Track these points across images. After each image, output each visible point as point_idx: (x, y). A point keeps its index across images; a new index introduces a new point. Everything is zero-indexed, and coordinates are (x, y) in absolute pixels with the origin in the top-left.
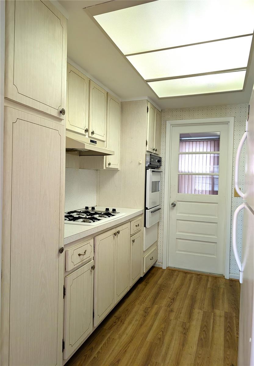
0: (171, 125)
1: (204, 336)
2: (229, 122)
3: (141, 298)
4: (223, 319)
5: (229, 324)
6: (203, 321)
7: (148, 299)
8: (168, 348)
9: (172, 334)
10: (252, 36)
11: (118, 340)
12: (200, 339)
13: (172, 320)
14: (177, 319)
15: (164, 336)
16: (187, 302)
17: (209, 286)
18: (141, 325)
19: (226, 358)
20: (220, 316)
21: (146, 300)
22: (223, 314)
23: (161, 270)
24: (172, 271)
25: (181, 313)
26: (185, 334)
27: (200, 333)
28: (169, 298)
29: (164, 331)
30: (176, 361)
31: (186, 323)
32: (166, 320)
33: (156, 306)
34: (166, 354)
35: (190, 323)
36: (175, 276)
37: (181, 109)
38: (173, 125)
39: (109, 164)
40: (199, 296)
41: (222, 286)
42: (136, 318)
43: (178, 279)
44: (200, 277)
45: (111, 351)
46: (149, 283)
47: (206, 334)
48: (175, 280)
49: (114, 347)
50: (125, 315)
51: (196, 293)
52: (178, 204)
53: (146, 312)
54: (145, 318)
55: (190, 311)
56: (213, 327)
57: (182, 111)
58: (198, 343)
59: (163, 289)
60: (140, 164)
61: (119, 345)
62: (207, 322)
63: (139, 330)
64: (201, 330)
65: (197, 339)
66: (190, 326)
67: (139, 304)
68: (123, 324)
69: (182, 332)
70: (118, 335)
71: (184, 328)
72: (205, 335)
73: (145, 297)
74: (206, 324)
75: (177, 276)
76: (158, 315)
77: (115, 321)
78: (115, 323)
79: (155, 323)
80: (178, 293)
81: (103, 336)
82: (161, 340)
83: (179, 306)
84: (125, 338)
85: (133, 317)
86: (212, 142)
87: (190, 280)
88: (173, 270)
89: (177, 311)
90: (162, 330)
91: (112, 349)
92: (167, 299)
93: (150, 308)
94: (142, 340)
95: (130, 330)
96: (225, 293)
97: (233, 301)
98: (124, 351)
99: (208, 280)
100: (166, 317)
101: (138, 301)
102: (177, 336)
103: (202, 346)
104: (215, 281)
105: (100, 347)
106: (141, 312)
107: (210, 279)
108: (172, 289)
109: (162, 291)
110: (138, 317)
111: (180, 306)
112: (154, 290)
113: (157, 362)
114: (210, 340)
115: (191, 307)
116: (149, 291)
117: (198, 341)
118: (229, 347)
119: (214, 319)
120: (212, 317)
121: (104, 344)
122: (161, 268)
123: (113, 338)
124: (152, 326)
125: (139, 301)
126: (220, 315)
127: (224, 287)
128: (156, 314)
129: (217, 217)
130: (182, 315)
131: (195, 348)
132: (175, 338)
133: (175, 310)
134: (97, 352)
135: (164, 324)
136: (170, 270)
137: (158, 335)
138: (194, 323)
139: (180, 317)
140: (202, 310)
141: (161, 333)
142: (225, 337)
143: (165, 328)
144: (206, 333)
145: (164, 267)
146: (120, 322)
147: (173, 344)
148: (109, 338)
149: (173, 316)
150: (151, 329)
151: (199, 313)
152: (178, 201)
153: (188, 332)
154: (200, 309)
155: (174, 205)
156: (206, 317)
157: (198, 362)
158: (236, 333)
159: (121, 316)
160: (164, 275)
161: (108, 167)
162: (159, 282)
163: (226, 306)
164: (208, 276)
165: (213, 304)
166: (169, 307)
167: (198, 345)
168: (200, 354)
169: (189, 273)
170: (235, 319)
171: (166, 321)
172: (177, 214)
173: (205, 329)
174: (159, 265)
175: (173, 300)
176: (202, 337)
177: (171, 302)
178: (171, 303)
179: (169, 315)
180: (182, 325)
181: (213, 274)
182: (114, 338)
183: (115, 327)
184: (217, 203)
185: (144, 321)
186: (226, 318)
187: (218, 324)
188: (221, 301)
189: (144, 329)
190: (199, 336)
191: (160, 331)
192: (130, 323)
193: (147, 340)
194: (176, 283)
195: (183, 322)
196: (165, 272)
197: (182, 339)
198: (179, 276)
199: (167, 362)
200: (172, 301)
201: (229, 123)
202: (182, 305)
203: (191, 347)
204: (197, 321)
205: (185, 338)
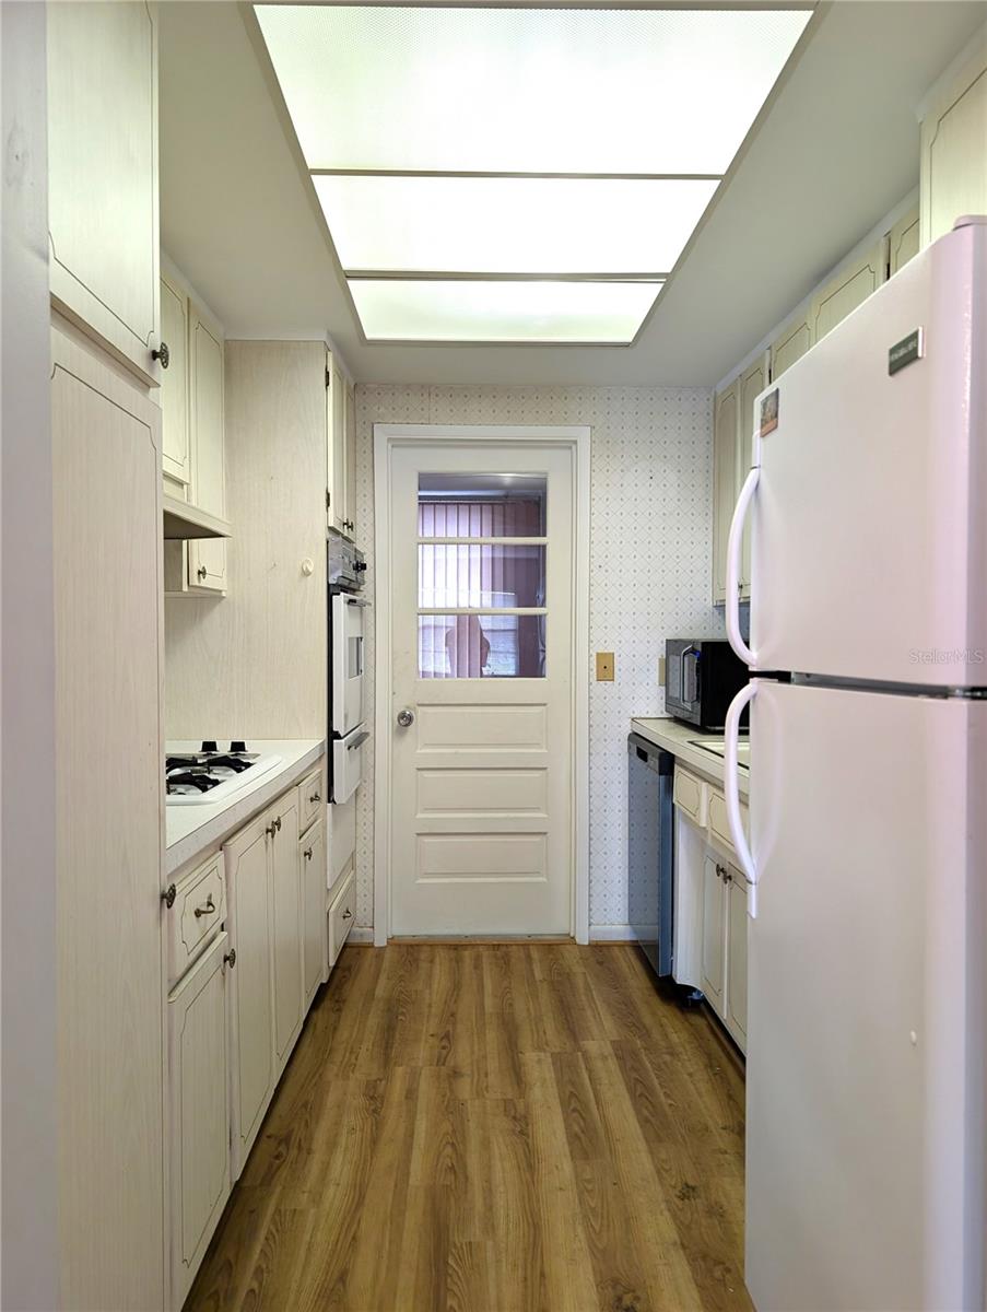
0: (389, 440)
1: (579, 1124)
2: (575, 442)
3: (338, 1057)
4: (613, 1064)
5: (635, 1075)
6: (559, 1081)
7: (363, 1053)
8: (489, 1192)
9: (486, 1144)
10: (718, 182)
11: (312, 1211)
12: (573, 1138)
13: (466, 1101)
14: (484, 1096)
15: (461, 1158)
16: (492, 1037)
17: (538, 975)
18: (375, 1141)
19: (662, 1171)
20: (604, 1058)
21: (356, 1059)
22: (608, 1049)
23: (370, 950)
24: (411, 951)
25: (486, 1075)
26: (521, 1132)
27: (566, 1120)
28: (432, 1035)
29: (455, 1141)
30: (528, 1224)
31: (513, 1100)
32: (447, 1106)
33: (400, 1072)
34: (489, 1207)
35: (524, 1098)
36: (424, 965)
37: (423, 387)
38: (396, 443)
39: (202, 573)
40: (521, 1009)
41: (578, 969)
42: (346, 1123)
43: (437, 969)
44: (502, 951)
45: (302, 1253)
46: (344, 1001)
47: (583, 1119)
48: (430, 976)
49: (307, 1237)
50: (303, 1123)
51: (511, 1005)
52: (420, 714)
53: (375, 1098)
54: (379, 1115)
55: (514, 1062)
56: (596, 1096)
57: (426, 396)
58: (572, 1151)
59: (403, 1014)
60: (306, 574)
61: (321, 1226)
62: (573, 1084)
63: (375, 1159)
64: (565, 1112)
65: (565, 1140)
66: (527, 1106)
67: (337, 1075)
68: (309, 1153)
69: (513, 1131)
70: (306, 1195)
71: (514, 1118)
72: (582, 1122)
73: (352, 1048)
74: (572, 1090)
75: (432, 961)
76: (417, 1098)
77: (276, 1153)
78: (277, 1157)
79: (417, 1123)
80: (453, 1015)
81: (252, 1212)
82: (457, 1169)
83: (473, 1052)
84: (335, 1196)
85: (338, 1123)
86: (484, 507)
87: (477, 966)
88: (412, 946)
89: (472, 1071)
90: (450, 1140)
91: (304, 1248)
92: (426, 1042)
93: (381, 1080)
94: (396, 1186)
95: (342, 1168)
96: (593, 987)
97: (624, 1007)
98: (349, 1238)
99: (529, 957)
100: (446, 1098)
101: (332, 1070)
102: (501, 1146)
103: (586, 1157)
104: (551, 956)
105: (258, 1250)
106: (357, 1101)
107: (535, 955)
108: (430, 1006)
109: (400, 1017)
110: (351, 1120)
111: (476, 1053)
112: (373, 1021)
113: (470, 1243)
114: (602, 1132)
115: (511, 1048)
116: (359, 1027)
117: (570, 1144)
118: (660, 1140)
119: (590, 1071)
120: (583, 1066)
121: (266, 1239)
122: (371, 946)
123: (293, 1208)
124: (410, 1134)
125: (335, 1068)
126: (602, 1054)
127: (584, 970)
128: (411, 1094)
129: (545, 751)
130: (493, 1080)
131: (567, 1167)
133: (466, 1070)
134: (252, 1269)
135: (449, 1120)
136: (400, 945)
137: (441, 1160)
138: (536, 1093)
139: (487, 1087)
140: (545, 1051)
141: (449, 1150)
142: (638, 1112)
143: (454, 1131)
144: (581, 1114)
145: (380, 941)
146: (294, 1152)
147: (498, 1176)
148: (278, 1211)
149: (465, 1089)
150: (412, 1144)
151: (539, 1061)
152: (419, 705)
153: (530, 1127)
154: (539, 1048)
155: (406, 720)
156: (565, 1068)
157: (593, 1205)
158: (662, 1094)
159: (293, 1130)
160: (386, 964)
161: (196, 583)
162: (381, 991)
163: (608, 1023)
164: (526, 945)
165: (572, 1028)
166: (444, 1064)
167: (573, 1157)
168: (589, 1181)
169: (465, 947)
170: (646, 1055)
171: (451, 1108)
172: (418, 751)
173: (574, 1103)
174: (361, 935)
175: (447, 1038)
176: (576, 1128)
177: (444, 1048)
178: (444, 1052)
179: (452, 1091)
180: (505, 1110)
181: (539, 937)
182: (295, 1210)
183: (284, 1173)
184: (545, 705)
185: (378, 1125)
186: (619, 1058)
187: (607, 1082)
188: (589, 1013)
189: (387, 1154)
190: (566, 1128)
191: (444, 1142)
192: (332, 1145)
193: (410, 1182)
194: (435, 986)
195: (505, 1101)
196: (388, 955)
197: (521, 1151)
198: (437, 960)
199: (501, 1232)
200: (445, 1043)
201: (574, 447)
202: (479, 1049)
203: (557, 1167)
204: (542, 1086)
205: (528, 1145)
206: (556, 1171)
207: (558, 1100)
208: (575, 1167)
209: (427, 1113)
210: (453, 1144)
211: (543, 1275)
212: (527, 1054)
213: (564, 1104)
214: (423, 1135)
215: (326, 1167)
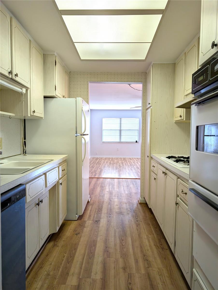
6: (92, 264)
11: (147, 234)
13: (120, 258)
14: (116, 259)
15: (121, 243)
18: (141, 247)
19: (80, 237)
25: (114, 268)
27: (95, 250)
31: (108, 257)
32: (126, 256)
33: (143, 272)
35: (104, 258)
49: (146, 231)
50: (161, 253)
53: (146, 260)
54: (143, 254)
55: (105, 274)
56: (84, 258)
58: (96, 242)
63: (139, 243)
64: (94, 253)
65: (97, 245)
66: (104, 255)
68: (155, 245)
71: (108, 252)
72: (91, 250)
74: (90, 260)
76: (134, 260)
81: (158, 235)
82: (121, 240)
89: (119, 269)
90: (124, 246)
91: (145, 229)
93: (147, 267)
94: (133, 237)
95: (146, 242)
100: (126, 259)
103: (94, 241)
110: (149, 253)
111: (118, 279)
114: (88, 247)
115: (105, 281)
118: (75, 244)
119: (81, 268)
120: (82, 271)
121: (152, 231)
130: (112, 266)
131: (99, 239)
132: (113, 243)
133: (121, 270)
135: (124, 252)
139: (114, 263)
141: (124, 244)
143: (123, 249)
144: (91, 252)
149: (121, 263)
151: (96, 274)
153: (104, 249)
154: (94, 281)
156: (88, 269)
157: (96, 233)
159: (162, 250)
166: (129, 273)
167: (97, 241)
179: (125, 262)
180: (110, 254)
185: (142, 251)
189: (137, 244)
190: (96, 248)
195: (110, 258)
197: (107, 243)
203: (101, 239)
204: (98, 262)
205: (106, 244)
206: (101, 238)
207: (95, 257)
208: (97, 239)
209: (130, 254)
210: (123, 245)
211: (107, 225)
212: (99, 278)
213: (94, 255)
214: (130, 248)
215: (149, 242)
